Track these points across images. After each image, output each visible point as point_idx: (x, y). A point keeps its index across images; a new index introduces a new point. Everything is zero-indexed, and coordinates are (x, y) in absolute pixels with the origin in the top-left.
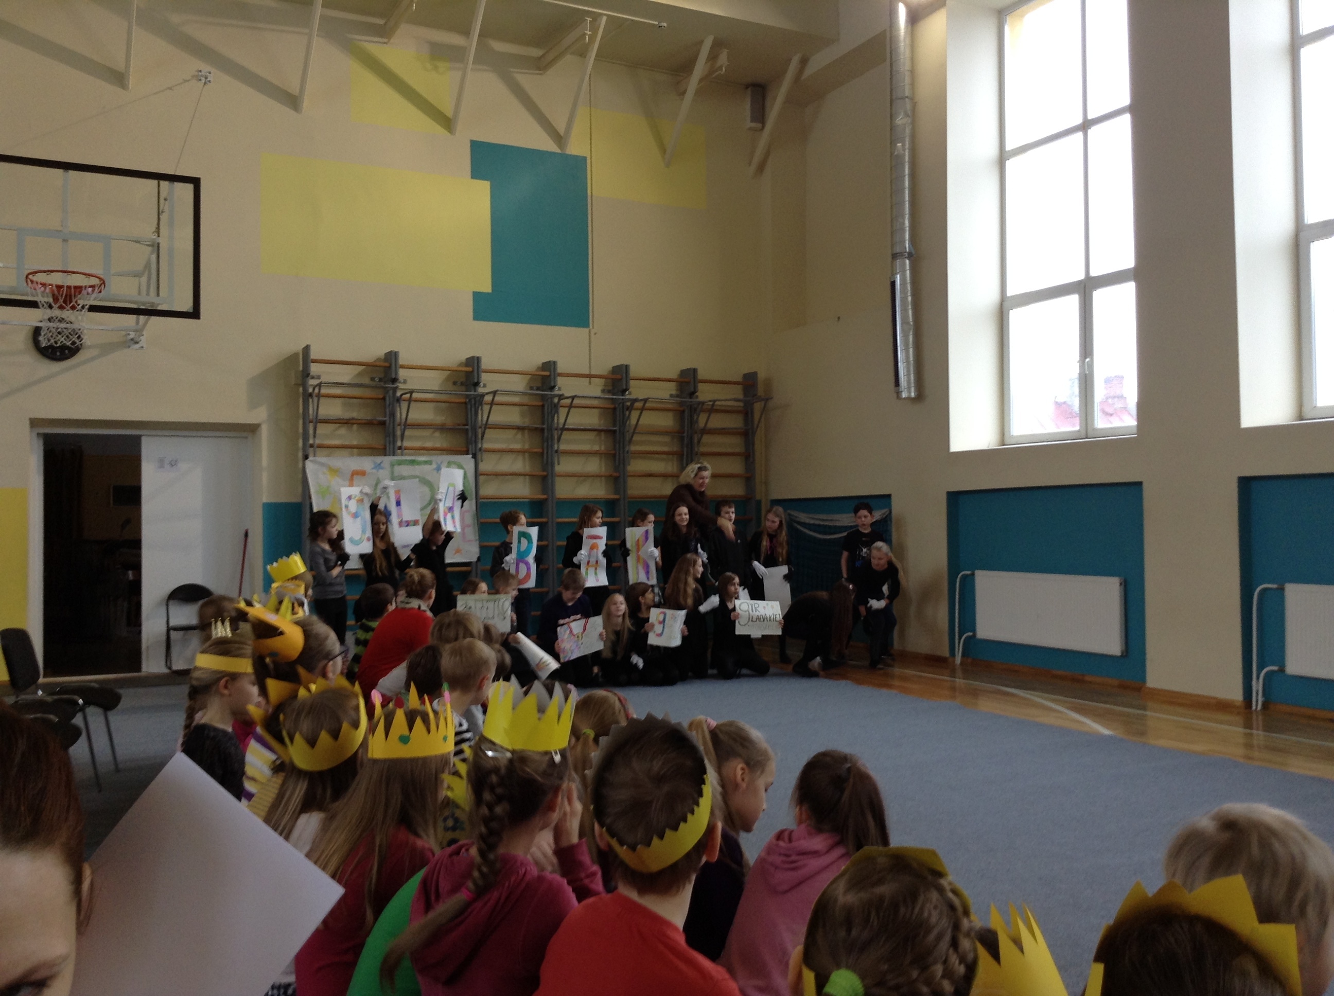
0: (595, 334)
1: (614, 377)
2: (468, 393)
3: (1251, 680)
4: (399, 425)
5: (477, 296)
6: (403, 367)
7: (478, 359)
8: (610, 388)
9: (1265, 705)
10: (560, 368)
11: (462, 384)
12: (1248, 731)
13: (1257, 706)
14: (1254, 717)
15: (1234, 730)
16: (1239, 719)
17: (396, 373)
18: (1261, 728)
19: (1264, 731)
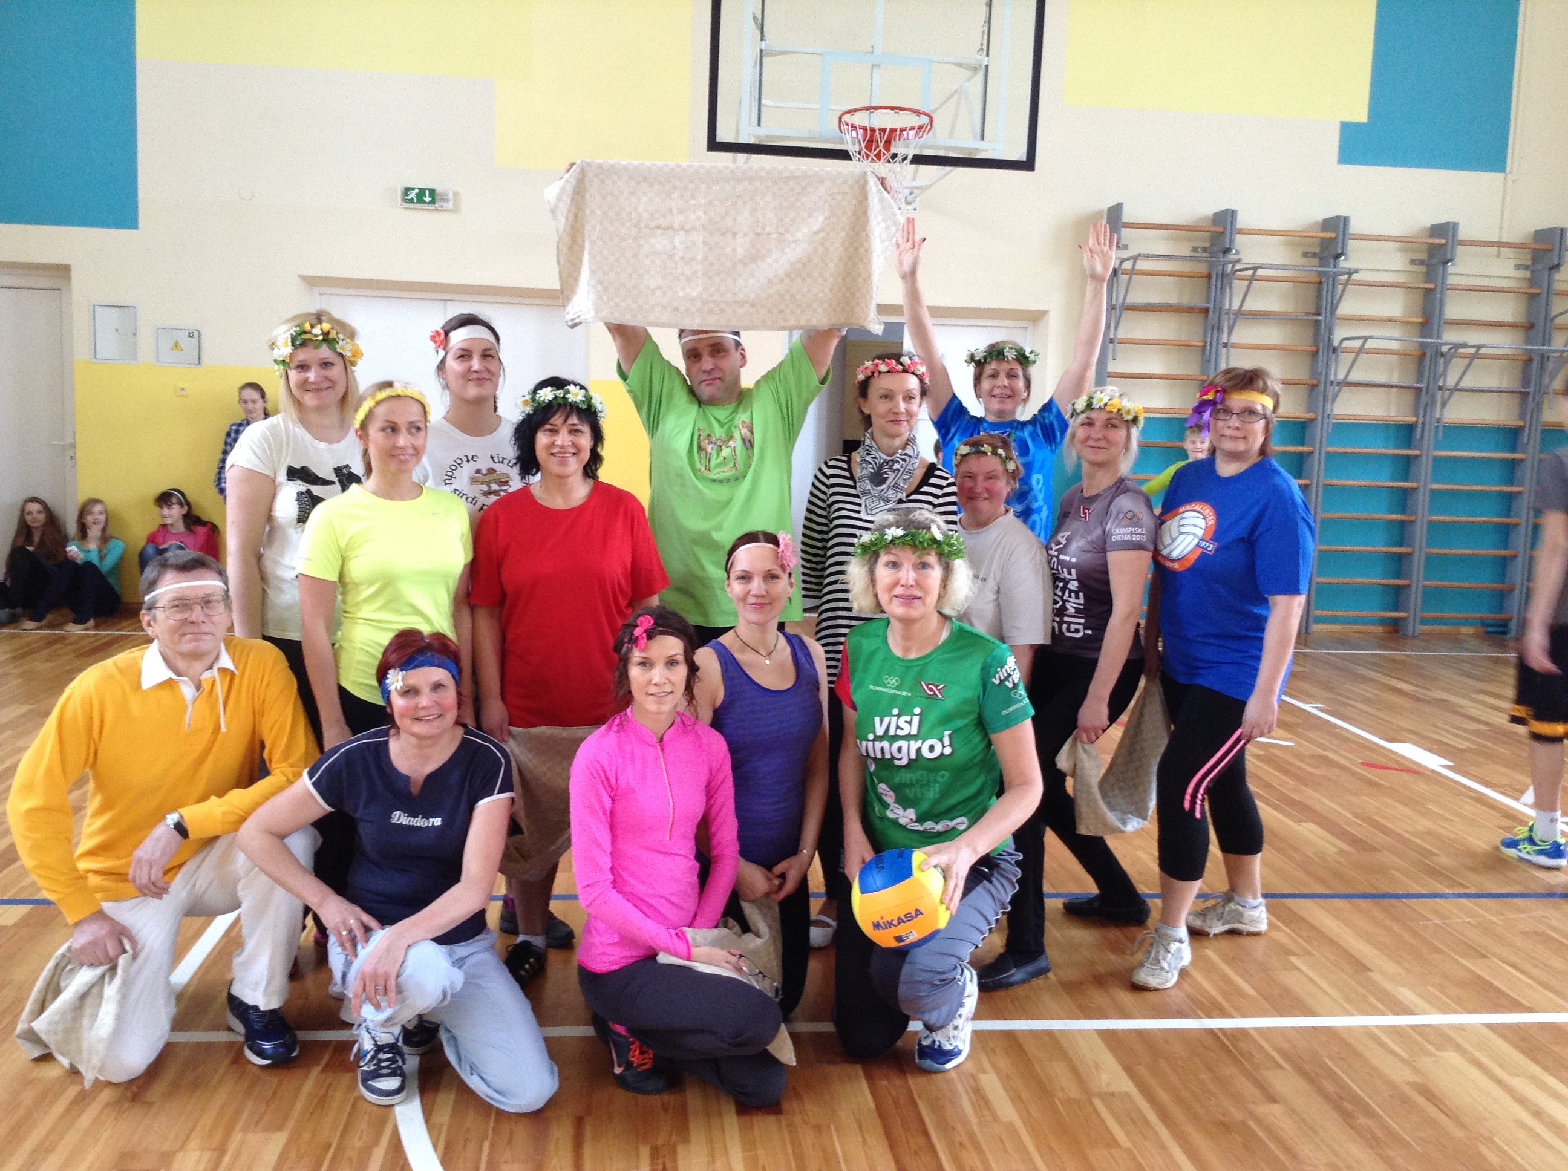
0: (1514, 181)
1: (1537, 246)
2: (1323, 269)
4: (1228, 313)
5: (1348, 129)
6: (1241, 232)
7: (1346, 220)
8: (1529, 263)
10: (1463, 233)
11: (1314, 255)
17: (1231, 241)
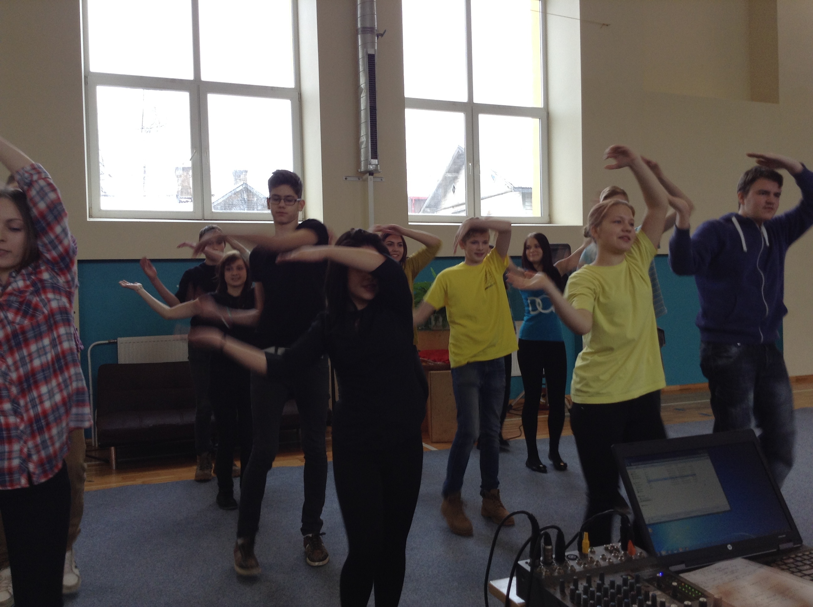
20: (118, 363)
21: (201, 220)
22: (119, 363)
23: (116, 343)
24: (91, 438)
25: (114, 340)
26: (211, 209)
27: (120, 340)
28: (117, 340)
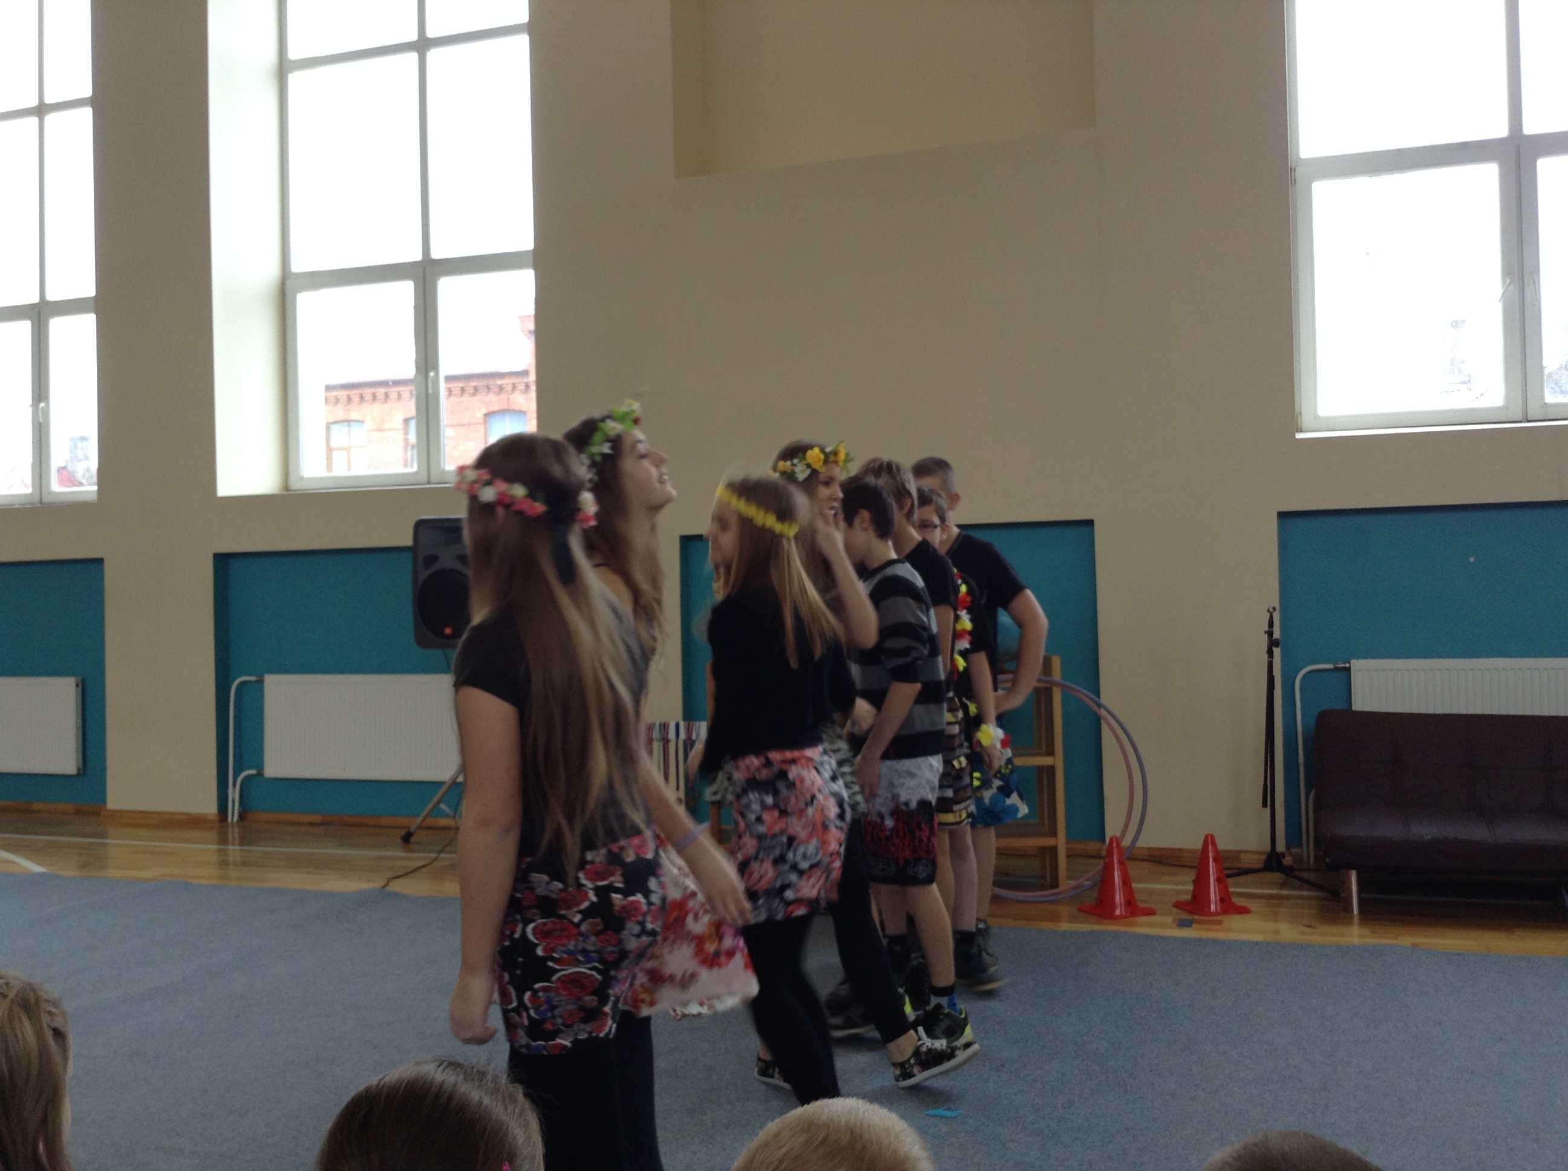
3: (227, 788)
9: (242, 816)
12: (221, 847)
13: (233, 816)
14: (230, 830)
15: (205, 848)
16: (213, 836)
18: (237, 841)
19: (241, 845)
20: (1351, 707)
21: (1520, 422)
22: (1353, 709)
23: (1349, 669)
24: (1300, 845)
25: (1345, 663)
26: (1542, 397)
27: (1357, 665)
28: (1350, 663)
